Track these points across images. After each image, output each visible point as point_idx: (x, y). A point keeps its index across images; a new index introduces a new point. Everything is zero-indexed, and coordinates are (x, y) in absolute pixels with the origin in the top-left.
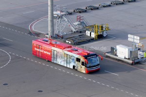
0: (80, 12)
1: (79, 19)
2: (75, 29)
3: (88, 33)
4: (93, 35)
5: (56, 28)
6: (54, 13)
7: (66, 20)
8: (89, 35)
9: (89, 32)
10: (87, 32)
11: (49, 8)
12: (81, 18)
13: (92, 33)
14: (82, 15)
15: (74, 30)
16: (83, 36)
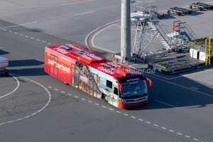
0: (180, 14)
1: (178, 27)
2: (170, 45)
3: (193, 53)
4: (203, 57)
5: (135, 42)
6: (132, 15)
7: (154, 29)
8: (195, 57)
9: (196, 52)
10: (191, 50)
11: (123, 6)
12: (182, 25)
13: (201, 54)
14: (182, 19)
15: (168, 48)
16: (185, 58)
